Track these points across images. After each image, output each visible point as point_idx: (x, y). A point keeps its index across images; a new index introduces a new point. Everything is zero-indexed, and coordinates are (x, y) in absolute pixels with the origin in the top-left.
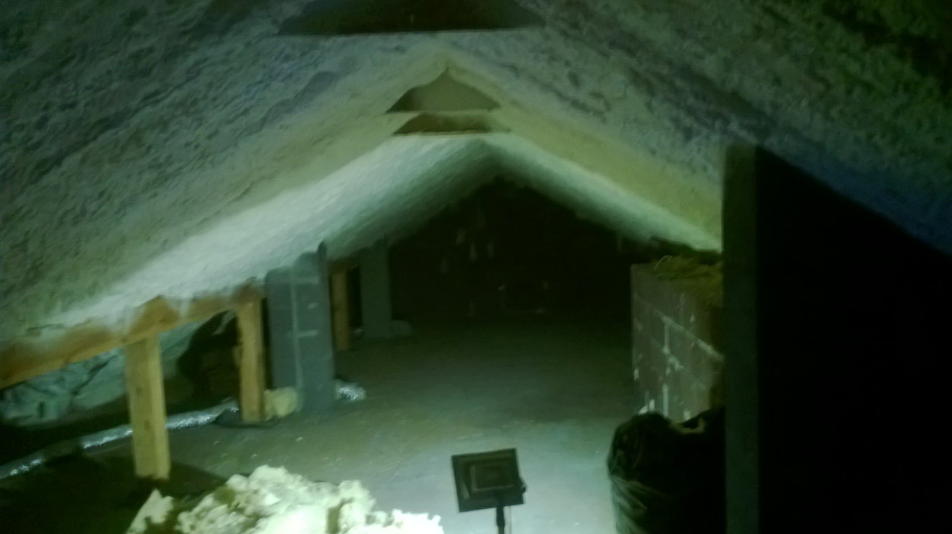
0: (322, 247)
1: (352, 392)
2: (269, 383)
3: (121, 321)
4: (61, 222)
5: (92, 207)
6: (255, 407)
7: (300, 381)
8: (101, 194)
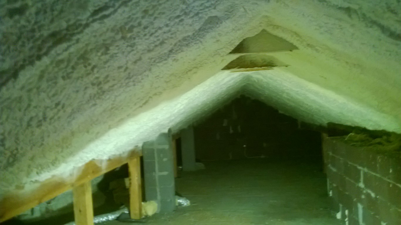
0: (170, 130)
1: (184, 202)
2: (144, 199)
3: (71, 175)
4: (29, 125)
5: (50, 114)
6: (137, 212)
7: (159, 197)
8: (57, 104)
